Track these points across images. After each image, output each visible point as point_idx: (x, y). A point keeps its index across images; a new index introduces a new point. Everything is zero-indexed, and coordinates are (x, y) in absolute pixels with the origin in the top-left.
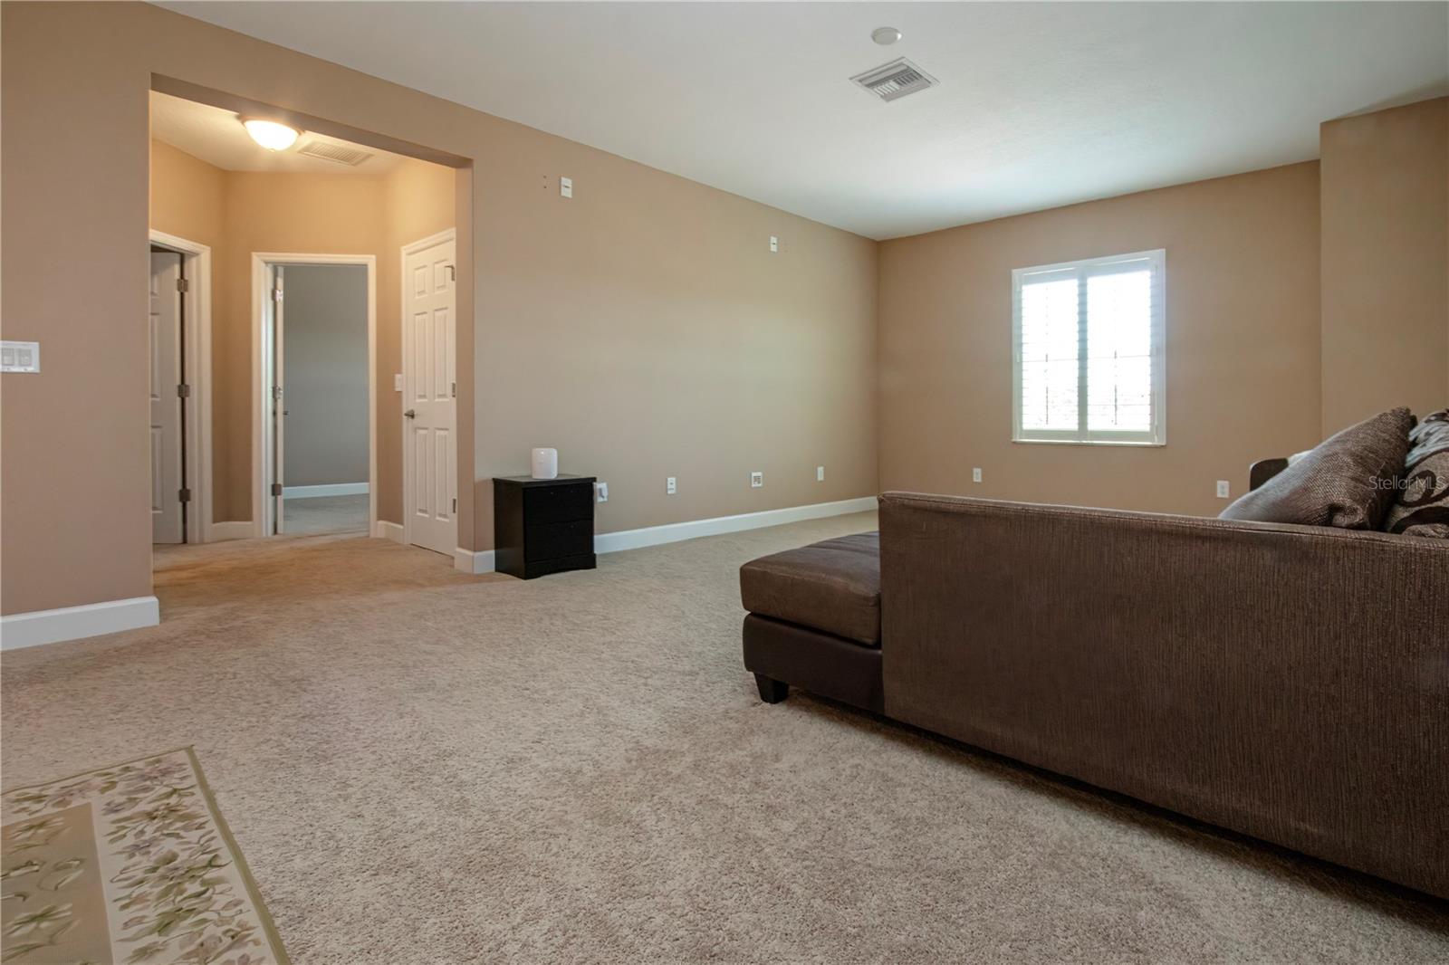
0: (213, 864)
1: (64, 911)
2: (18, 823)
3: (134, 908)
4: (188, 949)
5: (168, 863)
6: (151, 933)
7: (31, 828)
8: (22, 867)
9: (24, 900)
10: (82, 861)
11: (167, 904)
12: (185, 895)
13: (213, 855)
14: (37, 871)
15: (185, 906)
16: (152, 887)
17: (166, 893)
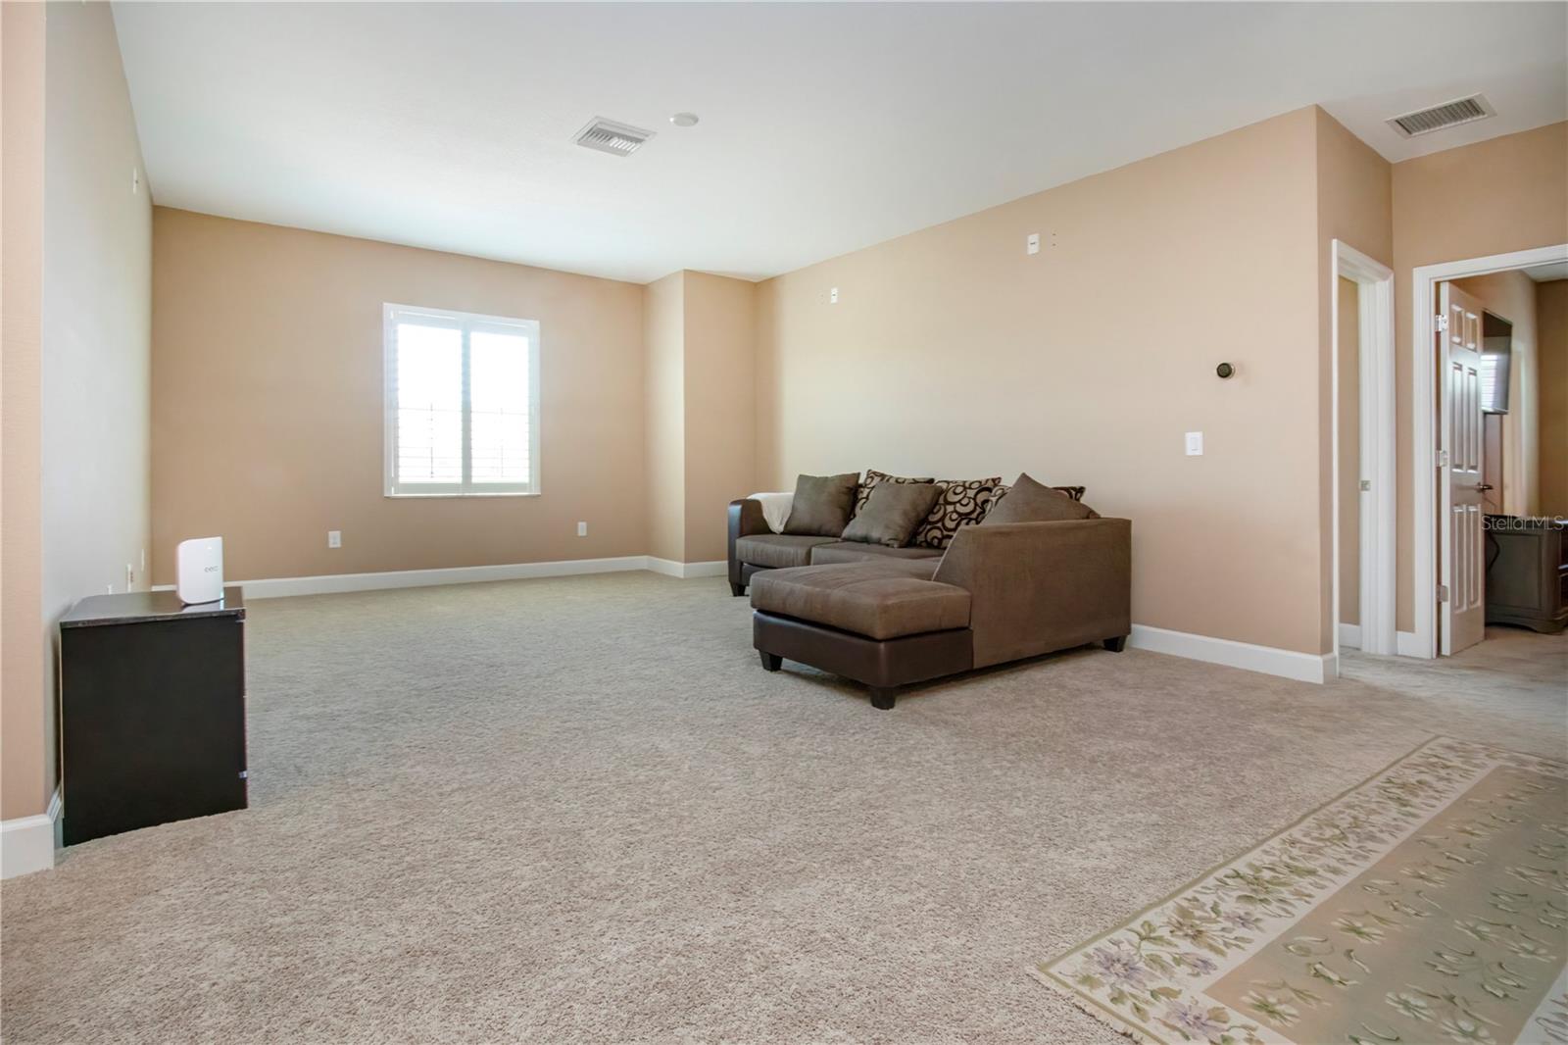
0: (1235, 874)
1: (1340, 922)
2: (1275, 1029)
3: (1307, 892)
4: (1318, 856)
5: (1251, 897)
6: (1319, 876)
7: (1272, 1013)
8: (1324, 976)
9: (1351, 951)
10: (1286, 946)
11: (1291, 879)
12: (1277, 875)
13: (1225, 879)
14: (1320, 963)
15: (1286, 871)
16: (1282, 893)
17: (1284, 884)
